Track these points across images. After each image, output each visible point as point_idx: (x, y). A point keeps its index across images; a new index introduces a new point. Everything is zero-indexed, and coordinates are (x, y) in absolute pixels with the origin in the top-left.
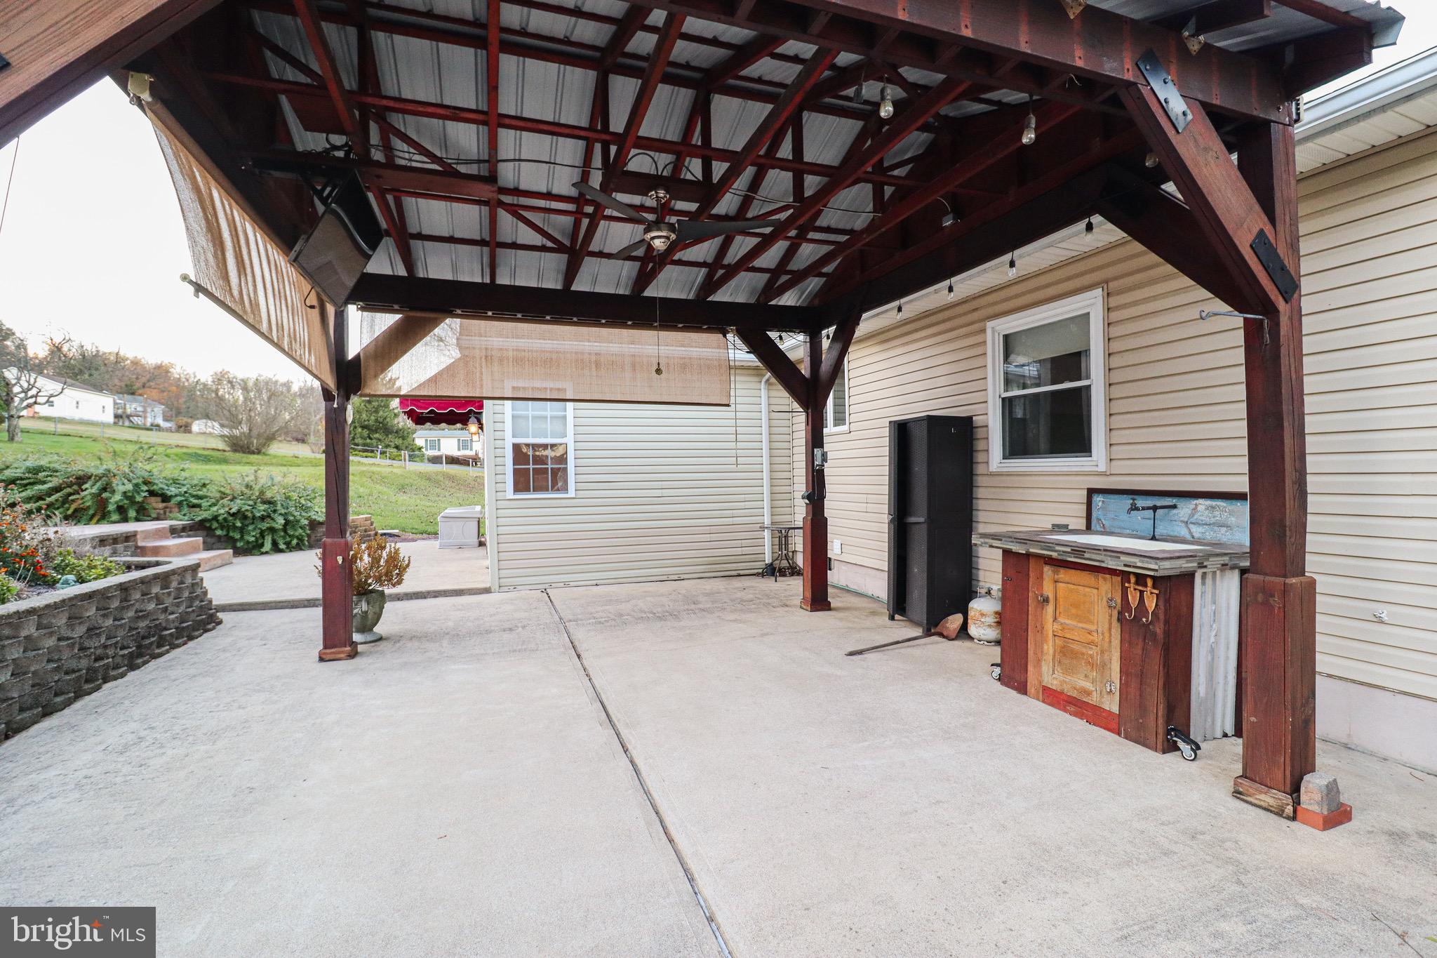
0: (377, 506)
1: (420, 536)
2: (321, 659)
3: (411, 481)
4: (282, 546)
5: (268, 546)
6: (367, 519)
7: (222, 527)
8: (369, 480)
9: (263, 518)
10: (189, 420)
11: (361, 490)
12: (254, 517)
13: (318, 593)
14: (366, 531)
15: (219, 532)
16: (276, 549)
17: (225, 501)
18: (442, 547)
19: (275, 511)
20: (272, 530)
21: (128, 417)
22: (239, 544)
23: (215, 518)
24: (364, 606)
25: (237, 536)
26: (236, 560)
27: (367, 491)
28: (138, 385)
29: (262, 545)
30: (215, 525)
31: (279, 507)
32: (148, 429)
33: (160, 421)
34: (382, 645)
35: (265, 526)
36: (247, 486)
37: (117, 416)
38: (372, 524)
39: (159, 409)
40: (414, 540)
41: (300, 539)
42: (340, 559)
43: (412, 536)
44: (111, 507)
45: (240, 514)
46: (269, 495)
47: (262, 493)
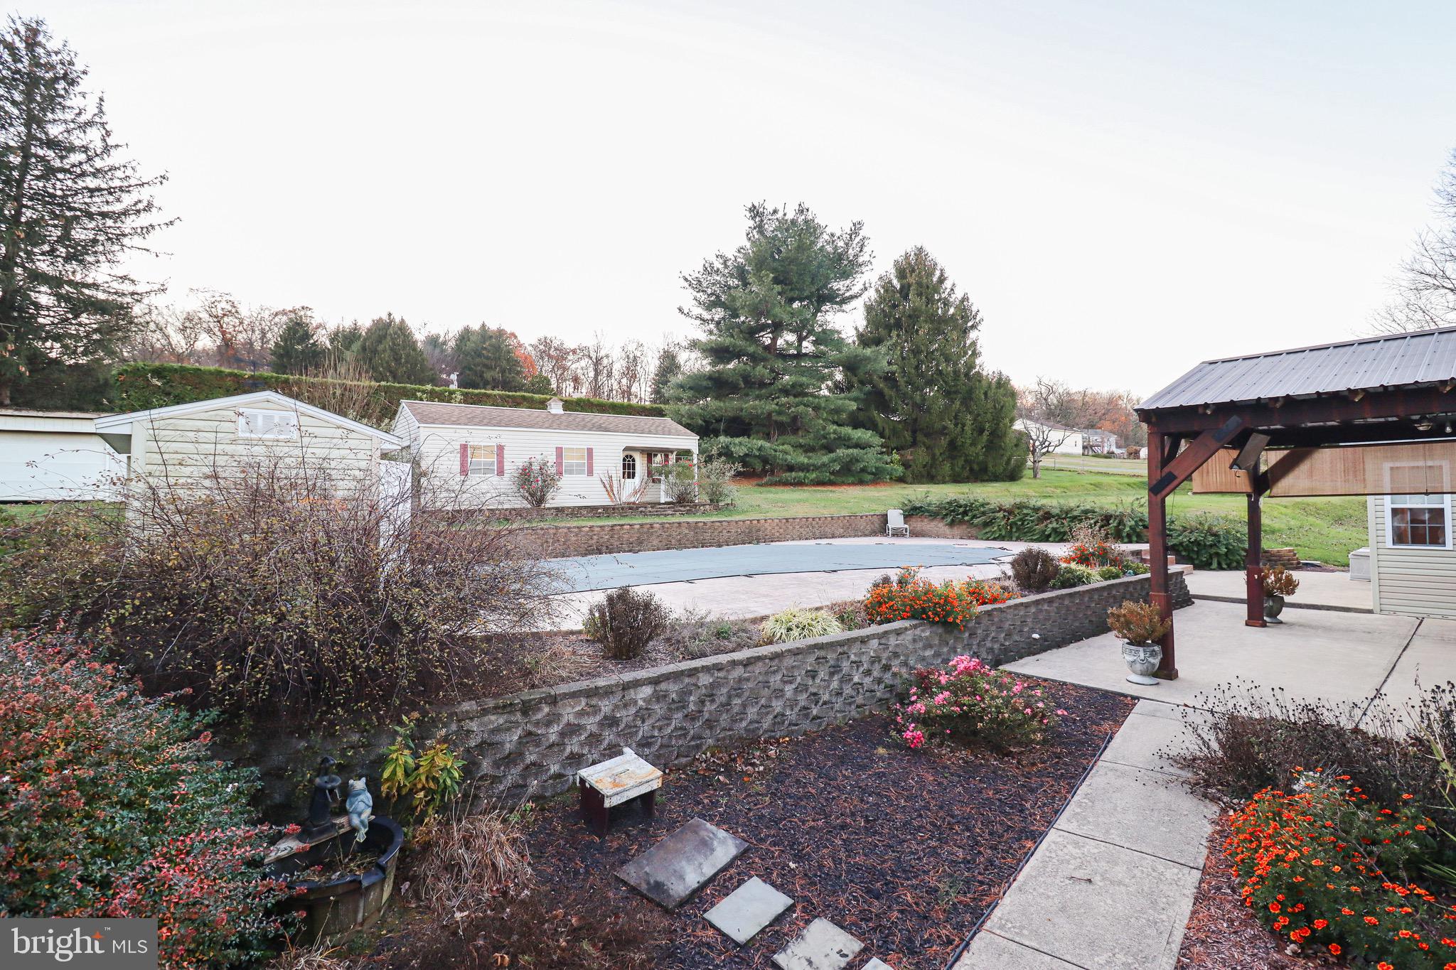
0: (1307, 538)
1: (1342, 568)
2: (1247, 625)
3: (1351, 511)
4: (1225, 566)
5: (1215, 565)
6: (1290, 551)
7: (1185, 550)
8: (1302, 512)
9: (1211, 546)
10: (1138, 448)
11: (1293, 523)
12: (1205, 545)
13: (1245, 596)
14: (1289, 560)
15: (1184, 553)
16: (1220, 568)
17: (1186, 533)
18: (1352, 579)
19: (1219, 542)
20: (1217, 554)
21: (1091, 447)
22: (1196, 562)
23: (1181, 544)
24: (1271, 603)
25: (1195, 557)
26: (1195, 572)
27: (1299, 523)
28: (1096, 419)
29: (1211, 564)
30: (1181, 548)
31: (1222, 539)
32: (1106, 457)
33: (1114, 449)
34: (1281, 625)
35: (1213, 551)
36: (1200, 524)
37: (1084, 448)
38: (1295, 555)
39: (1113, 439)
40: (1333, 571)
41: (1238, 562)
42: (1256, 577)
43: (1333, 567)
44: (1124, 534)
45: (1197, 543)
46: (1215, 529)
47: (1210, 528)
